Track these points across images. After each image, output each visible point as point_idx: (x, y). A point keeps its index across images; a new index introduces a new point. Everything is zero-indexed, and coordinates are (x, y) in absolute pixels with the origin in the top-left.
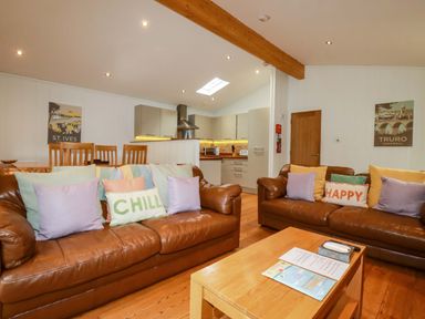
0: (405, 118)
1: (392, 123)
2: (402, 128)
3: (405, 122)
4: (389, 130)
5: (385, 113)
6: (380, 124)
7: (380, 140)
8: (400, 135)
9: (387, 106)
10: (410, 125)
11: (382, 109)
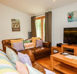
0: (18, 24)
1: (16, 25)
2: (18, 27)
3: (18, 25)
4: (15, 27)
5: (14, 22)
6: (13, 25)
7: (14, 30)
8: (18, 28)
9: (14, 20)
10: (19, 26)
11: (13, 21)
